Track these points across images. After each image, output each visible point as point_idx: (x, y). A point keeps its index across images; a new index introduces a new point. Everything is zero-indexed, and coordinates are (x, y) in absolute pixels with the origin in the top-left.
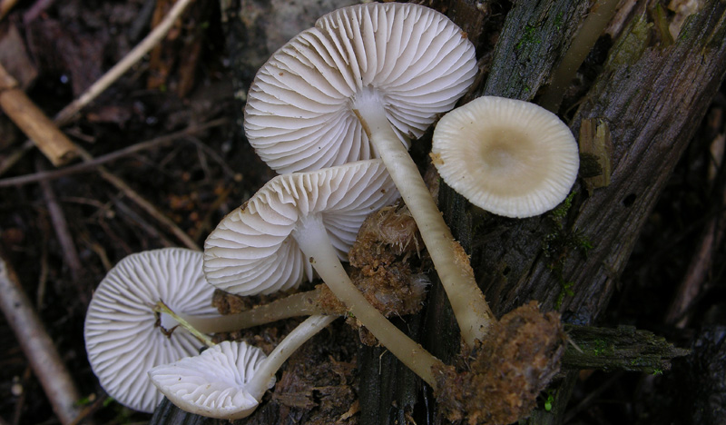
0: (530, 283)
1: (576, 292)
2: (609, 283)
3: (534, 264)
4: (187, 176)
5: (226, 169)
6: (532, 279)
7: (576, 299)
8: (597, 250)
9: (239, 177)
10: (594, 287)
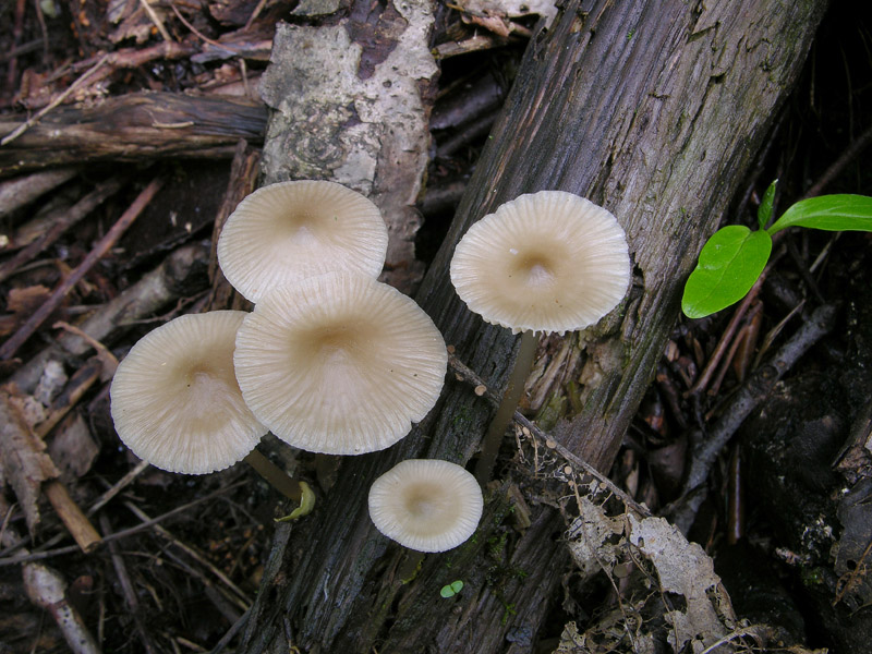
0: (480, 607)
1: (518, 611)
2: (546, 602)
3: (482, 591)
4: (222, 524)
5: (252, 519)
6: (481, 603)
7: (519, 616)
8: (533, 576)
9: (261, 527)
10: (533, 606)
